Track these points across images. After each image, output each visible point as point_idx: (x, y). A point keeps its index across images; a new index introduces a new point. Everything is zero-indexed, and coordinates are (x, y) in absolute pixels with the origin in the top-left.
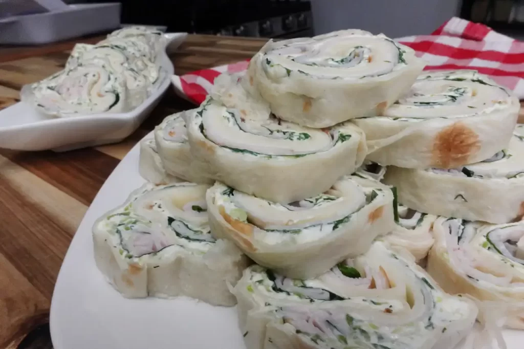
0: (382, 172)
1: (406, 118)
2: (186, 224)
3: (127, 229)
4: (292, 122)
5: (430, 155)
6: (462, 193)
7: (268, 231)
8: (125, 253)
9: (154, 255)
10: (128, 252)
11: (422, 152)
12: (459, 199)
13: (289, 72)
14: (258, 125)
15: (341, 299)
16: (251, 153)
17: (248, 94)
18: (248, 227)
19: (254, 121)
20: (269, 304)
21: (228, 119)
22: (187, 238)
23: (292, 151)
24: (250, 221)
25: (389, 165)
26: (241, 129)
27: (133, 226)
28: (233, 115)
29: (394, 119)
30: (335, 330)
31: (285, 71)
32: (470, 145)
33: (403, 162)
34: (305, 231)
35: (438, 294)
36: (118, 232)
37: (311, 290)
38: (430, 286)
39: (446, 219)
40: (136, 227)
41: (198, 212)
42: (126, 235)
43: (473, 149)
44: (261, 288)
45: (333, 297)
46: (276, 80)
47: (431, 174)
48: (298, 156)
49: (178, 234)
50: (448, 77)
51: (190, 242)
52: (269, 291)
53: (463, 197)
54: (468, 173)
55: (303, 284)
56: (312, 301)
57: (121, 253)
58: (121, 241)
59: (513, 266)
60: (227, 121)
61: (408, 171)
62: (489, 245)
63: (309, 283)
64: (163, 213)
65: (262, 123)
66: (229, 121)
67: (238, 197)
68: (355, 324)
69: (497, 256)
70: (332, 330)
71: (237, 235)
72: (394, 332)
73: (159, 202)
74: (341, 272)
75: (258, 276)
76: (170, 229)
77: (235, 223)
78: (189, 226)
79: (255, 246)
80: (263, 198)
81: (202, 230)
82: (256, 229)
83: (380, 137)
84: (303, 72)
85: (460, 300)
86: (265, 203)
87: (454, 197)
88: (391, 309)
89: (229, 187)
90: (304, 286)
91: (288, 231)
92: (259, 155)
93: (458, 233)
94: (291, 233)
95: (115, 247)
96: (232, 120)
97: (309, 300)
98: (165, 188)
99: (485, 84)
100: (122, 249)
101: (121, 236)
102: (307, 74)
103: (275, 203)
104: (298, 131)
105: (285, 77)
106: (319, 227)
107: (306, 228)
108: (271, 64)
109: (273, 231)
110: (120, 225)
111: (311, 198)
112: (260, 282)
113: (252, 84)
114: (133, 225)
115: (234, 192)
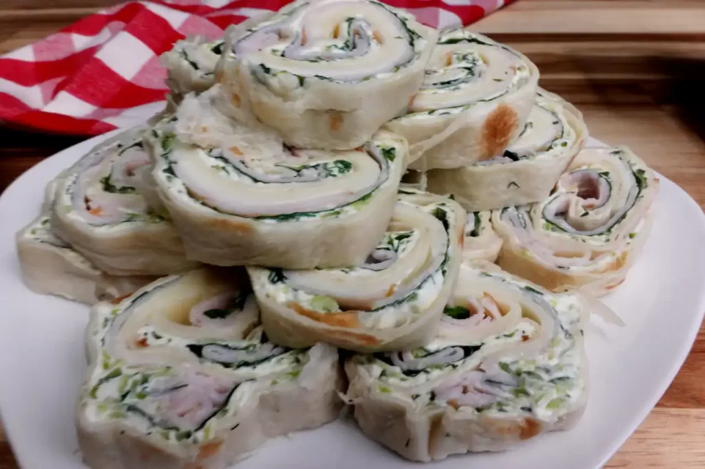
0: (424, 180)
1: (443, 109)
2: (224, 343)
3: (142, 396)
4: (314, 148)
5: (477, 147)
6: (514, 180)
7: (377, 310)
8: (172, 434)
9: (224, 415)
10: (176, 429)
11: (471, 146)
12: (513, 187)
13: (302, 80)
14: (270, 165)
15: (477, 348)
16: (306, 214)
17: (234, 121)
18: (347, 316)
19: (259, 160)
20: (417, 396)
21: (224, 168)
22: (246, 364)
23: (351, 193)
24: (345, 307)
25: (431, 168)
26: (256, 181)
27: (146, 388)
28: (226, 161)
29: (430, 113)
30: (505, 387)
31: (296, 81)
32: (512, 125)
33: (448, 162)
34: (421, 292)
35: (548, 297)
36: (132, 408)
37: (441, 355)
38: (538, 293)
39: (500, 211)
40: (151, 385)
41: (222, 319)
42: (149, 406)
43: (513, 128)
44: (392, 380)
45: (469, 351)
46: (284, 95)
47: (481, 168)
48: (364, 198)
49: (227, 365)
50: (440, 39)
51: (255, 367)
52: (403, 380)
53: (516, 185)
54: (514, 157)
55: (425, 350)
56: (454, 367)
57: (167, 437)
58: (150, 419)
59: (584, 241)
60: (223, 173)
61: (456, 171)
62: (551, 226)
63: (432, 347)
64: (172, 344)
65: (275, 161)
66: (227, 172)
67: (295, 279)
68: (513, 368)
69: (566, 236)
70: (500, 387)
71: (346, 333)
72: (550, 358)
73: (150, 329)
74: (450, 318)
75: (377, 368)
76: (208, 364)
77: (328, 318)
78: (230, 344)
79: (378, 337)
80: (331, 267)
81: (251, 342)
82: (361, 314)
83: (421, 139)
84: (326, 78)
85: (569, 295)
86: (337, 273)
87: (507, 186)
88: (525, 334)
89: (271, 269)
90: (430, 354)
91: (403, 301)
92: (317, 215)
93: (521, 223)
94: (408, 301)
95: (150, 434)
96: (229, 168)
97: (451, 367)
98: (134, 302)
99: (483, 43)
100: (165, 431)
101: (143, 414)
102: (330, 79)
103: (351, 268)
104: (330, 161)
105: (297, 88)
106: (430, 280)
107: (419, 287)
108: (272, 72)
109: (383, 308)
110: (124, 397)
111: (380, 243)
112: (383, 374)
113: (238, 106)
114: (146, 385)
115: (285, 274)
